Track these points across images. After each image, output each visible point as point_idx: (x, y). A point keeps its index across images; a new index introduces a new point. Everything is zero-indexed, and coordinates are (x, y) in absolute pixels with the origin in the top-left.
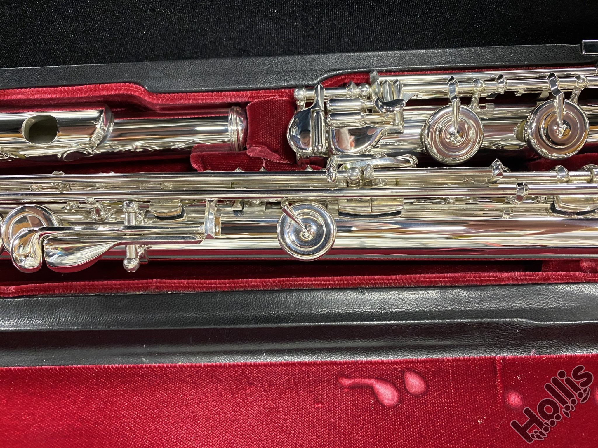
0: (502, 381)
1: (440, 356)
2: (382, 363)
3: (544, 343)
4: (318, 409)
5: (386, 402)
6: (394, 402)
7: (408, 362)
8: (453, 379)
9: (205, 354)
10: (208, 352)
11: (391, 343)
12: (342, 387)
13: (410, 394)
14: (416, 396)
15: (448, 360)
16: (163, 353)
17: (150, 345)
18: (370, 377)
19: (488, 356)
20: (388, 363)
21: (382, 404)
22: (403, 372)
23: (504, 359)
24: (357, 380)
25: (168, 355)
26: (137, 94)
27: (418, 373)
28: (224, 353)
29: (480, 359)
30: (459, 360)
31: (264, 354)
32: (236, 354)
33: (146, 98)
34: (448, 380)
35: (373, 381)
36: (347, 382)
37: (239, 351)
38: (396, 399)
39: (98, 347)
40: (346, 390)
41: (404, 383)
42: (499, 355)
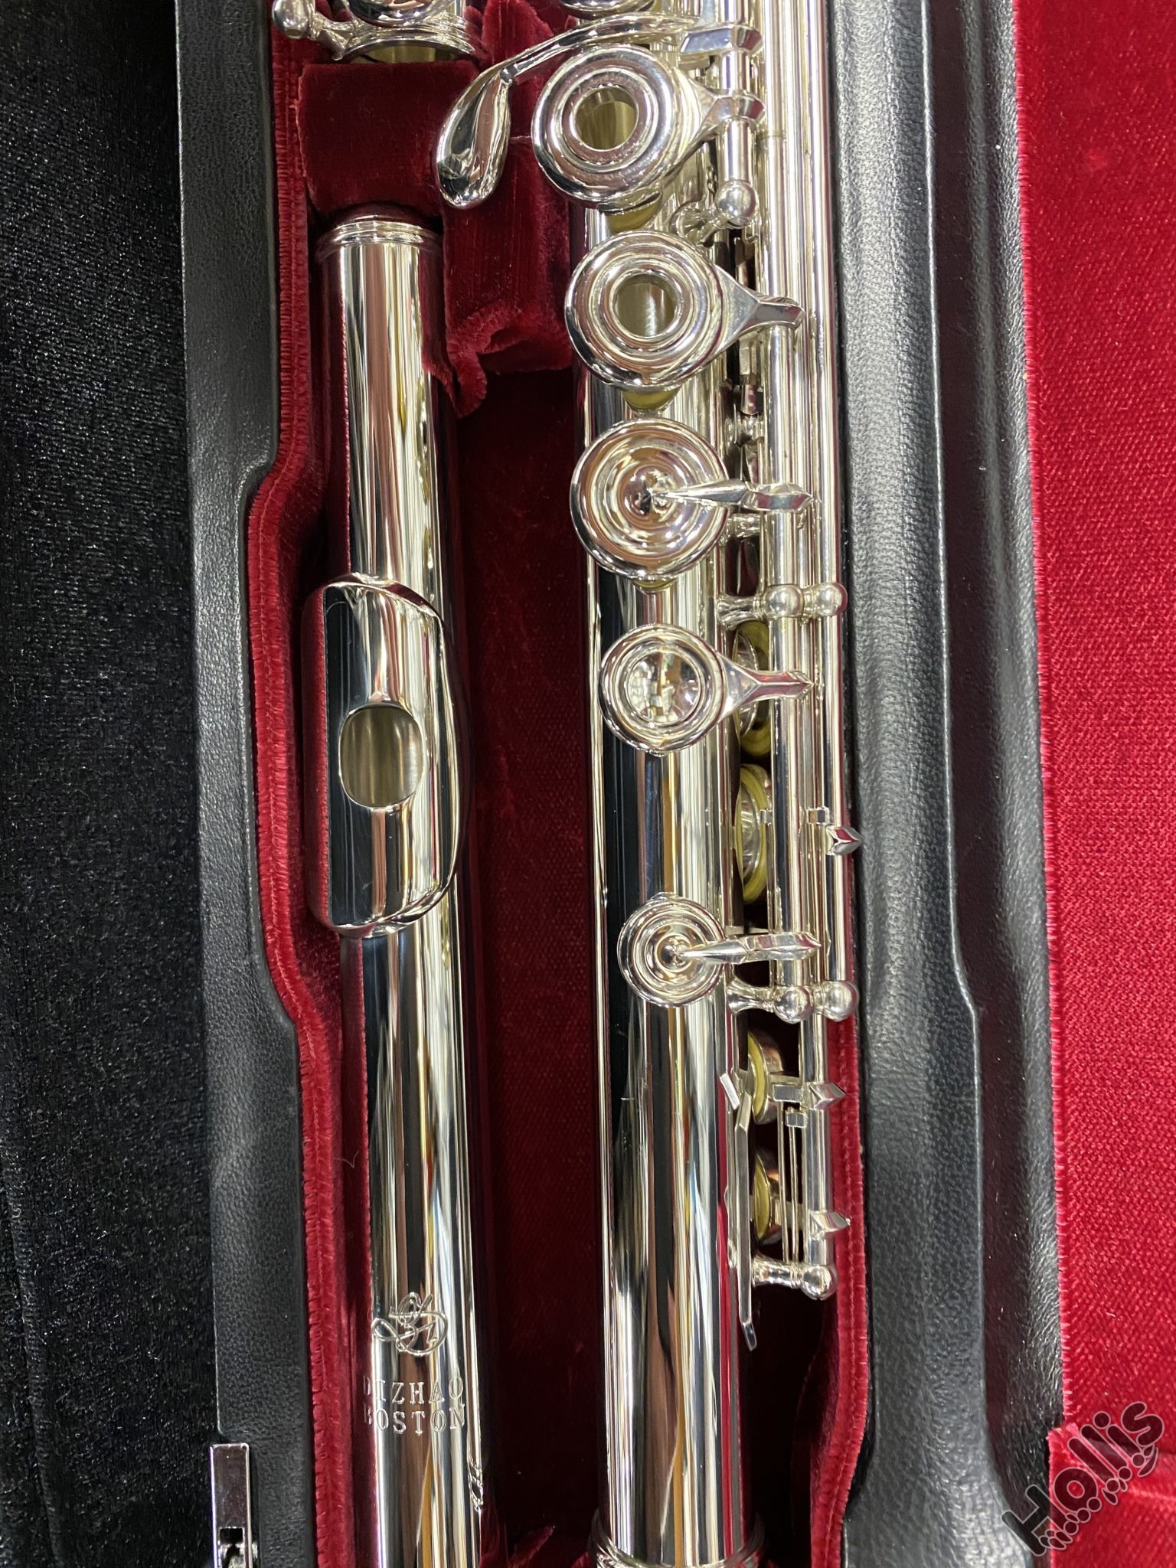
9: (1000, 306)
10: (995, 298)
16: (1000, 421)
17: (979, 452)
25: (1003, 410)
26: (280, 500)
28: (996, 256)
31: (998, 147)
32: (998, 222)
37: (991, 212)
39: (989, 602)
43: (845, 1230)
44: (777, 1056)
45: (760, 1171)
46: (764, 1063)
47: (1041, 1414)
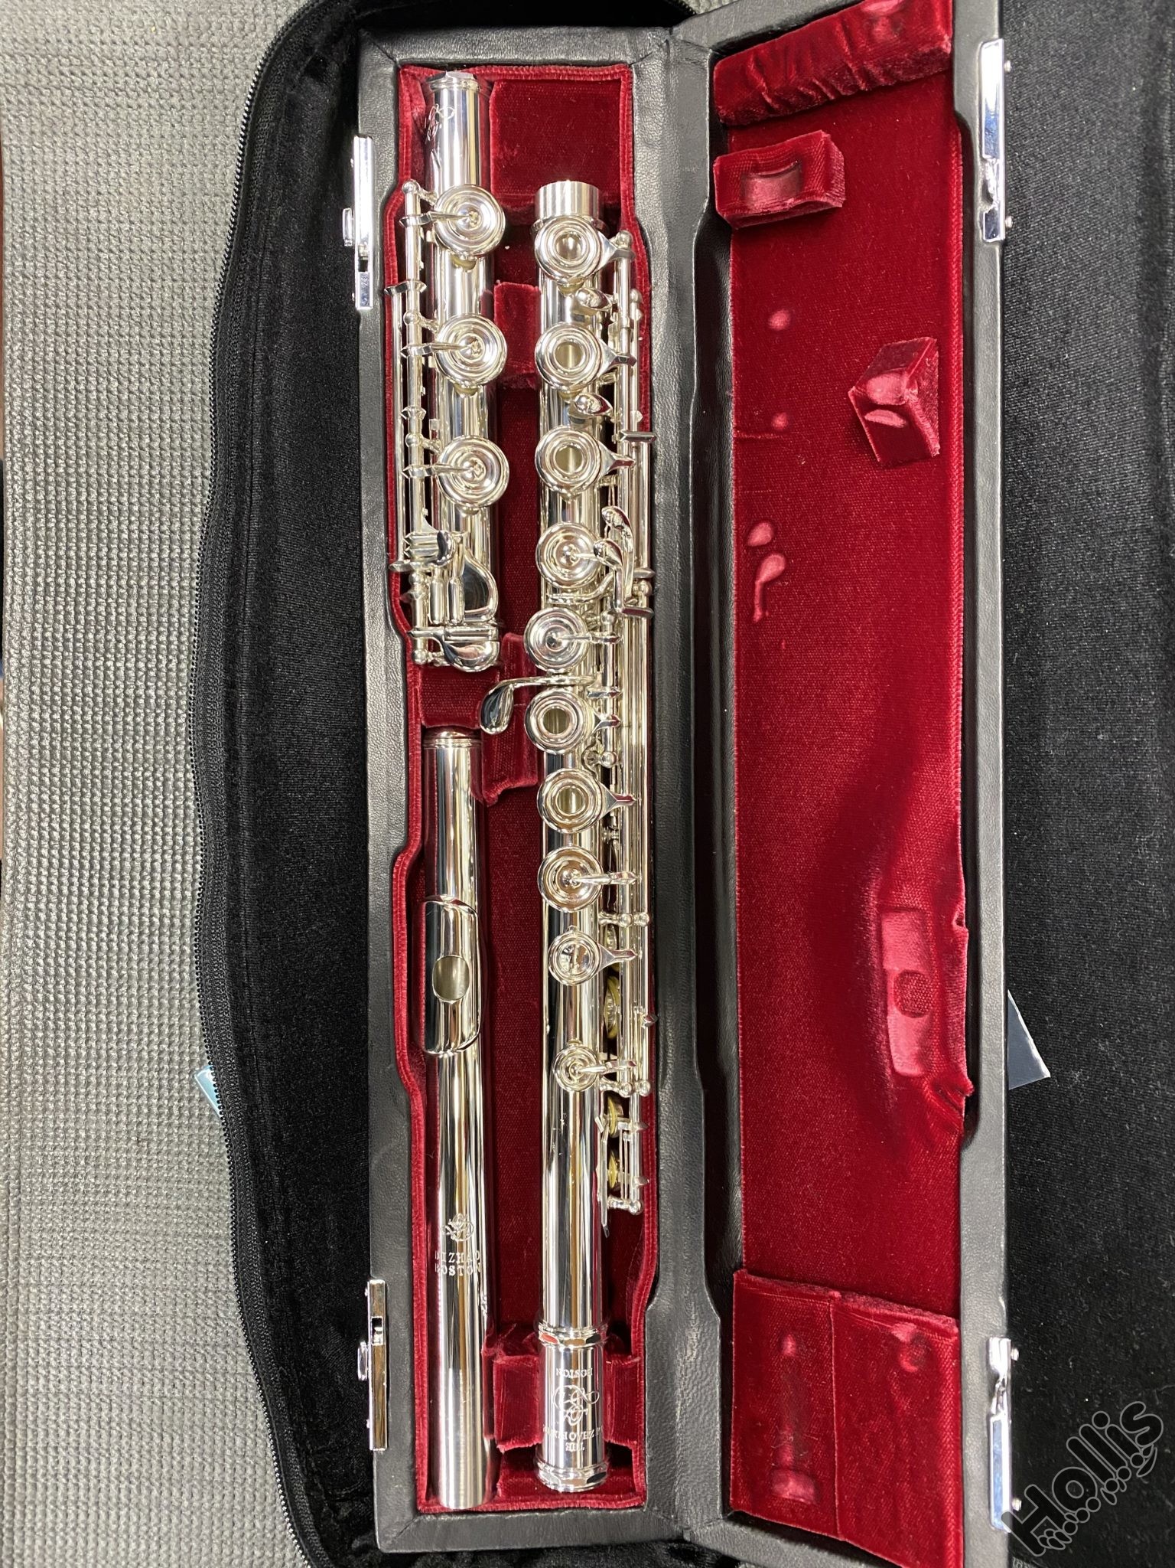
0: (760, 433)
1: (732, 503)
2: (738, 571)
3: (719, 381)
4: (786, 645)
5: (781, 568)
6: (781, 558)
7: (738, 541)
8: (757, 489)
11: (716, 560)
12: (764, 618)
13: (773, 539)
14: (775, 532)
15: (736, 494)
16: (723, 830)
17: (713, 846)
18: (754, 586)
19: (732, 446)
20: (738, 565)
21: (784, 572)
22: (748, 548)
23: (736, 428)
24: (757, 601)
25: (724, 824)
26: (407, 863)
27: (750, 531)
29: (736, 456)
30: (736, 480)
31: (726, 711)
32: (725, 745)
33: (414, 850)
34: (758, 494)
35: (758, 583)
36: (758, 614)
38: (778, 556)
40: (767, 614)
41: (760, 547)
42: (732, 433)
43: (648, 1185)
44: (620, 1107)
45: (612, 1159)
46: (614, 1112)
47: (733, 1266)
